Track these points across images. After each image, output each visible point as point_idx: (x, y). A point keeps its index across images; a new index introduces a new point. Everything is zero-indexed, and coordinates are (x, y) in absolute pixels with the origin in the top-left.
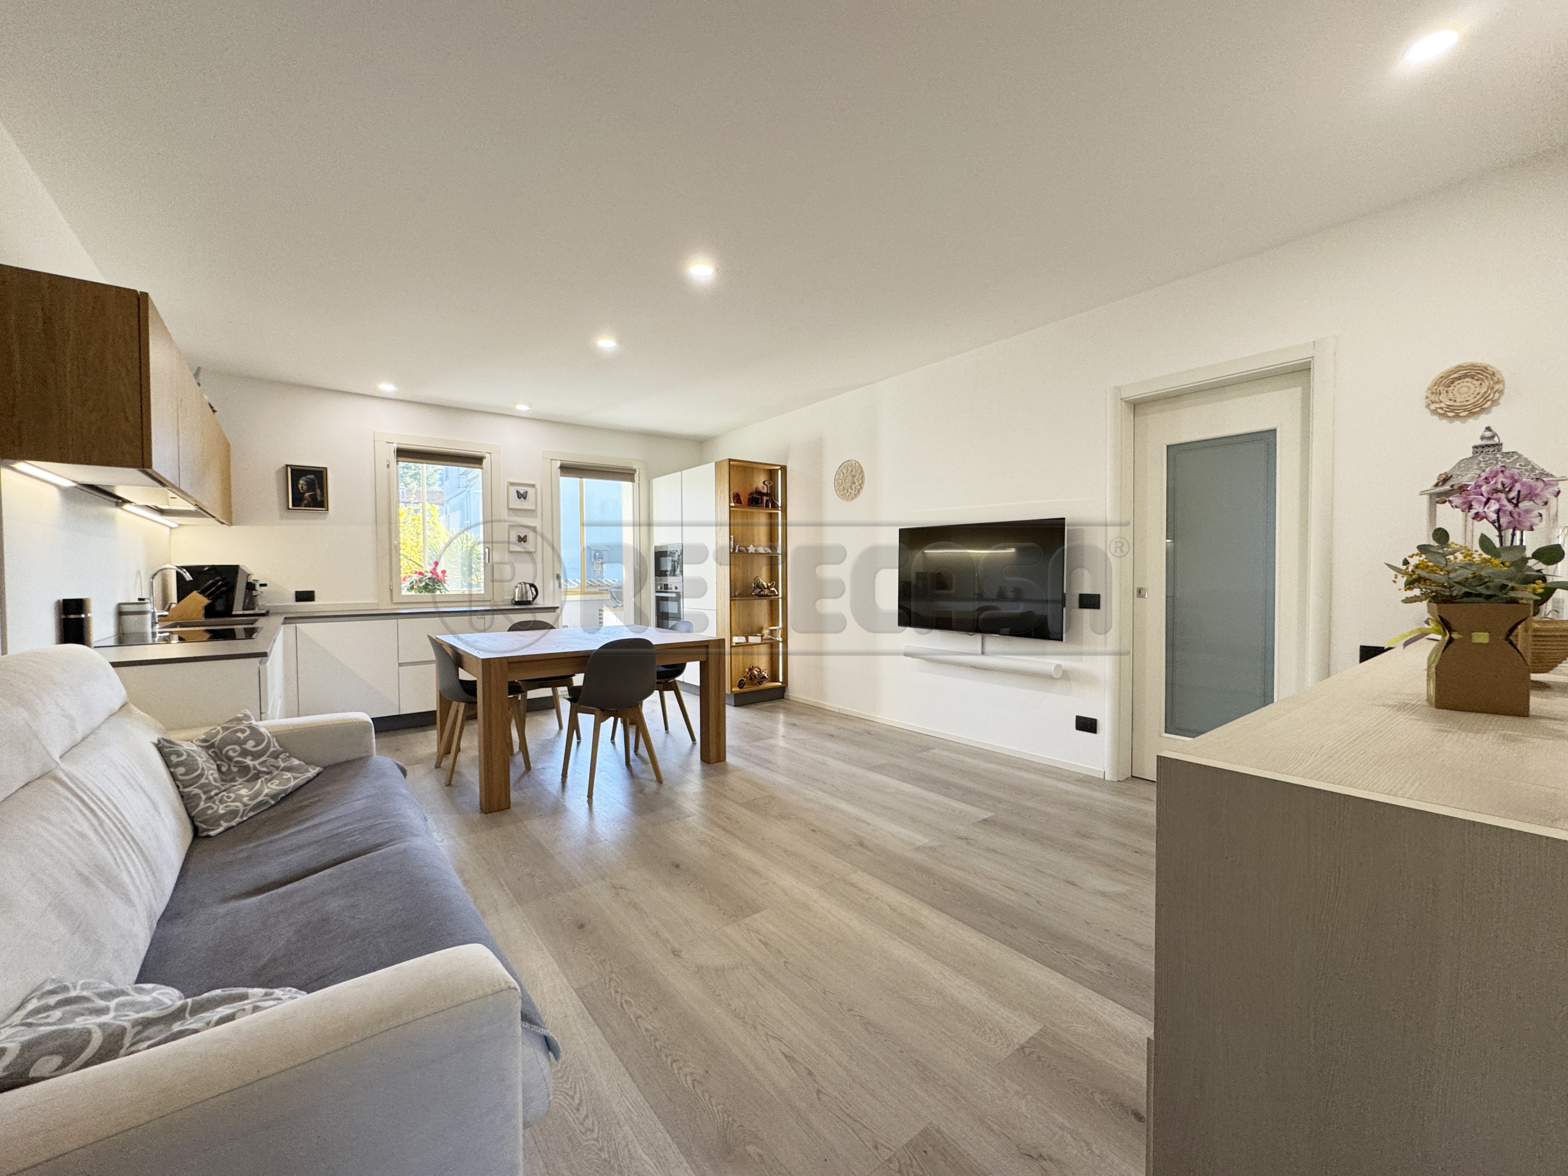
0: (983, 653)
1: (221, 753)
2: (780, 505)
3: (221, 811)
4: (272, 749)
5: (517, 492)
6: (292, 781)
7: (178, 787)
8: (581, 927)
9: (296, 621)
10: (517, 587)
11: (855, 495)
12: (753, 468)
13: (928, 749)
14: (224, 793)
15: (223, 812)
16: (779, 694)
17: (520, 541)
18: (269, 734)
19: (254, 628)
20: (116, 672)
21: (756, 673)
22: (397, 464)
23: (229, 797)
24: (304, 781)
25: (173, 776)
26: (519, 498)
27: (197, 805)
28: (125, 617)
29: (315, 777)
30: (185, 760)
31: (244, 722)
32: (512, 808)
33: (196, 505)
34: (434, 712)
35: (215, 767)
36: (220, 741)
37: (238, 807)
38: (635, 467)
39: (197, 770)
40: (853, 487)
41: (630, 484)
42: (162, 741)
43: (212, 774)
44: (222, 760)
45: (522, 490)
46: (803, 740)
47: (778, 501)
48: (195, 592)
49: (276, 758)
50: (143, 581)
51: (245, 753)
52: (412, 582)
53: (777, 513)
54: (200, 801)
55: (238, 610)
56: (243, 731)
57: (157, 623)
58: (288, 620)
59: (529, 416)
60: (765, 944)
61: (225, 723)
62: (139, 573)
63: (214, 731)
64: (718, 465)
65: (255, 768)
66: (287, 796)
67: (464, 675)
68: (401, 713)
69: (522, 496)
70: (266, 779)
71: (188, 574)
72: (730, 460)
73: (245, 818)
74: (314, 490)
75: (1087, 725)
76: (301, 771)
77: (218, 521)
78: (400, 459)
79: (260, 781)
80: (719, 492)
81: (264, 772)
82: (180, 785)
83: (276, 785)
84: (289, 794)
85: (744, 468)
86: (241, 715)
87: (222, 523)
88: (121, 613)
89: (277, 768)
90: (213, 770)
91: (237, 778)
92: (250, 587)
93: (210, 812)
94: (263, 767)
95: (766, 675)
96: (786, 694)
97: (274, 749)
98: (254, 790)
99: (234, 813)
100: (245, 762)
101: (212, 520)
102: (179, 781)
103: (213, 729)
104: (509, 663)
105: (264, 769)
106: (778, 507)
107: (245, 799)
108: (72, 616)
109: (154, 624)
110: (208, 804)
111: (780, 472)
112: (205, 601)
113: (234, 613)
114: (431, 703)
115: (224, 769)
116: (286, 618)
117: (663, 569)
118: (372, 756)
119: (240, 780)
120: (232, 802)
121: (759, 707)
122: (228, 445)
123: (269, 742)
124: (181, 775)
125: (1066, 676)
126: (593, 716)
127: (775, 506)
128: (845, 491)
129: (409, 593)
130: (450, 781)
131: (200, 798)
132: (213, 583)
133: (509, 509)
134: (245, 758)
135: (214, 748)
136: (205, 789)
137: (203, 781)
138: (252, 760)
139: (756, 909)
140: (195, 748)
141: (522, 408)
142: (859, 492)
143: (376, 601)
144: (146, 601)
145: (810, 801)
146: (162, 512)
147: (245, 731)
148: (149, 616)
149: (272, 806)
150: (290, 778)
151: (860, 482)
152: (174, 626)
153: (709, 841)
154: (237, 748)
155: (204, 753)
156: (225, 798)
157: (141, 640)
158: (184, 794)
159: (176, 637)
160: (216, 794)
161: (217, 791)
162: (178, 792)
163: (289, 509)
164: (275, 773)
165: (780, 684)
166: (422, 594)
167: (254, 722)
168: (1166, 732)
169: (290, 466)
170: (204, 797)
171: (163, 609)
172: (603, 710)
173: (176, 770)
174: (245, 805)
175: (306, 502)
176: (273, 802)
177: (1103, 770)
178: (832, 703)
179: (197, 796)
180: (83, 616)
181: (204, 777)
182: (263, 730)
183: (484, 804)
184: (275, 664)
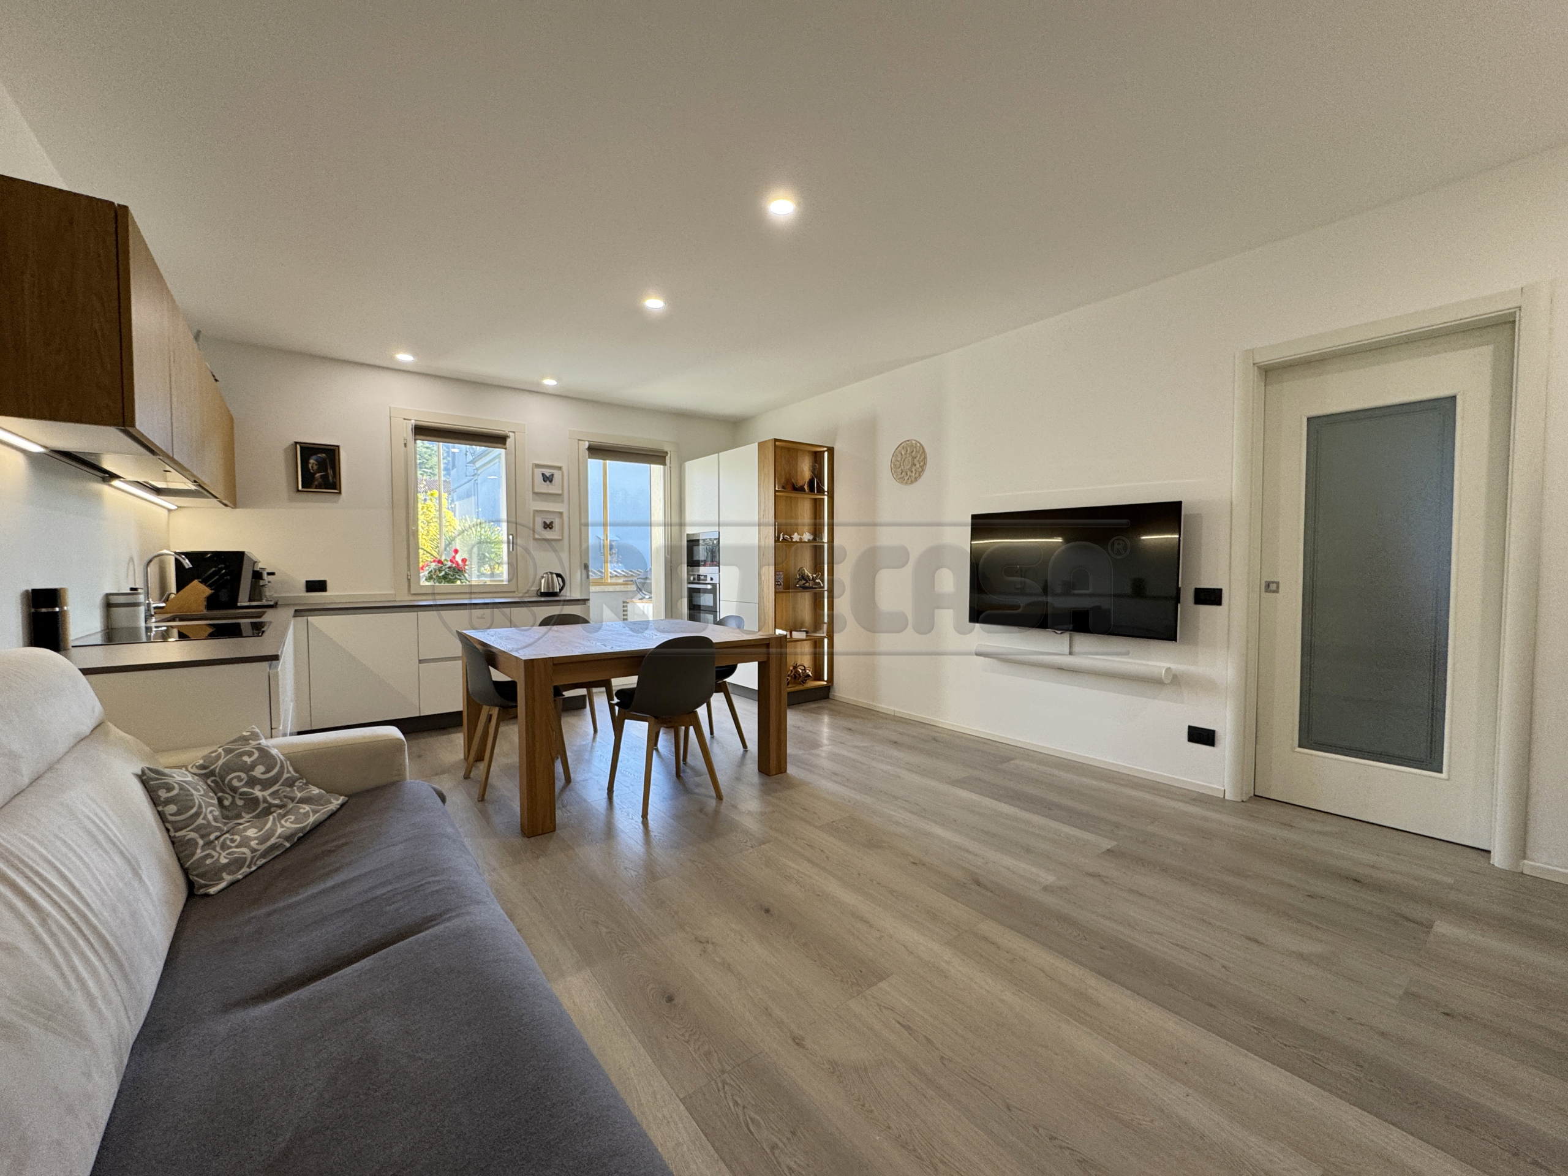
0: (1071, 653)
1: (223, 782)
2: (826, 489)
3: (224, 861)
4: (285, 776)
5: (543, 474)
6: (311, 815)
7: (168, 830)
8: (670, 999)
9: (307, 613)
10: (543, 577)
11: (916, 478)
12: (797, 450)
13: (1009, 759)
14: (227, 835)
15: (227, 861)
16: (824, 694)
17: (545, 528)
18: (282, 757)
19: (262, 622)
20: (87, 680)
21: (800, 671)
22: (415, 443)
23: (233, 841)
24: (326, 816)
25: (161, 815)
26: (545, 481)
27: (193, 854)
28: (113, 609)
29: (338, 810)
30: (177, 795)
31: (251, 741)
32: (558, 831)
33: (195, 482)
34: (460, 713)
35: (215, 802)
36: (221, 766)
37: (244, 854)
38: (666, 449)
39: (192, 808)
40: (913, 470)
41: (662, 467)
42: (147, 771)
43: (211, 812)
44: (223, 791)
45: (548, 472)
46: (864, 747)
47: (823, 485)
48: (196, 582)
49: (291, 785)
50: (136, 567)
51: (252, 782)
52: (431, 571)
53: (823, 499)
54: (196, 849)
55: (243, 601)
56: (250, 754)
57: (152, 616)
58: (298, 613)
59: (557, 393)
60: (907, 1028)
61: (228, 744)
62: (131, 559)
63: (213, 755)
64: (761, 445)
65: (265, 801)
66: (304, 835)
67: (497, 676)
68: (422, 715)
69: (548, 479)
70: (280, 814)
71: (187, 561)
72: (776, 440)
73: (254, 868)
74: (326, 471)
75: (1202, 736)
76: (322, 802)
77: (221, 502)
78: (418, 437)
79: (271, 817)
80: (763, 476)
81: (277, 806)
82: (170, 827)
83: (291, 822)
84: (308, 833)
85: (789, 449)
86: (248, 734)
87: (226, 505)
88: (109, 604)
89: (292, 799)
90: (212, 805)
91: (243, 814)
92: (257, 575)
93: (208, 862)
94: (275, 799)
95: (810, 674)
96: (831, 694)
97: (289, 775)
98: (264, 830)
99: (239, 862)
100: (252, 794)
101: (215, 500)
102: (169, 822)
103: (212, 752)
104: (554, 664)
105: (277, 802)
106: (824, 492)
107: (253, 843)
108: (44, 610)
109: (147, 618)
110: (207, 852)
111: (826, 454)
112: (208, 591)
113: (239, 604)
114: (455, 703)
115: (226, 803)
116: (296, 611)
117: (696, 558)
118: (405, 780)
119: (247, 817)
120: (237, 847)
121: (803, 708)
122: (232, 420)
123: (282, 766)
124: (172, 815)
125: (1176, 681)
126: (647, 724)
127: (821, 491)
128: (903, 474)
129: (427, 584)
130: (483, 795)
131: (197, 843)
132: (214, 572)
133: (535, 493)
134: (253, 789)
135: (215, 776)
136: (203, 832)
137: (200, 821)
138: (260, 791)
139: (881, 976)
140: (190, 778)
141: (549, 382)
142: (920, 476)
143: (392, 592)
144: (140, 591)
145: (897, 823)
146: (158, 491)
147: (253, 753)
148: (142, 609)
149: (288, 850)
150: (308, 812)
151: (922, 464)
152: (173, 619)
153: (796, 876)
154: (243, 775)
155: (201, 783)
156: (228, 842)
157: (132, 637)
158: (175, 840)
159: (175, 632)
160: (217, 838)
161: (218, 834)
162: (168, 839)
163: (298, 491)
164: (291, 806)
165: (825, 683)
166: (442, 584)
167: (263, 742)
168: (1300, 746)
169: (300, 443)
170: (201, 842)
171: (160, 600)
172: (656, 717)
173: (166, 808)
174: (253, 851)
175: (316, 483)
176: (288, 845)
177: (1223, 789)
178: (885, 705)
179: (192, 843)
180: (57, 609)
181: (202, 817)
182: (274, 752)
183: (526, 827)
184: (286, 668)
